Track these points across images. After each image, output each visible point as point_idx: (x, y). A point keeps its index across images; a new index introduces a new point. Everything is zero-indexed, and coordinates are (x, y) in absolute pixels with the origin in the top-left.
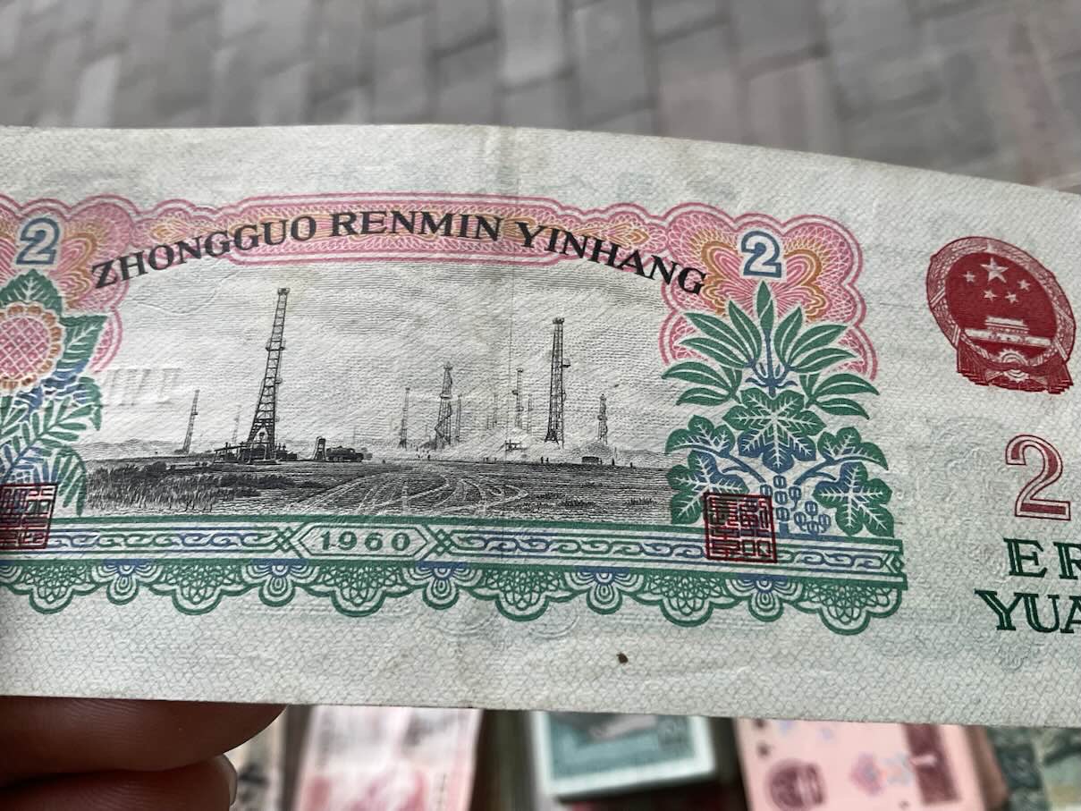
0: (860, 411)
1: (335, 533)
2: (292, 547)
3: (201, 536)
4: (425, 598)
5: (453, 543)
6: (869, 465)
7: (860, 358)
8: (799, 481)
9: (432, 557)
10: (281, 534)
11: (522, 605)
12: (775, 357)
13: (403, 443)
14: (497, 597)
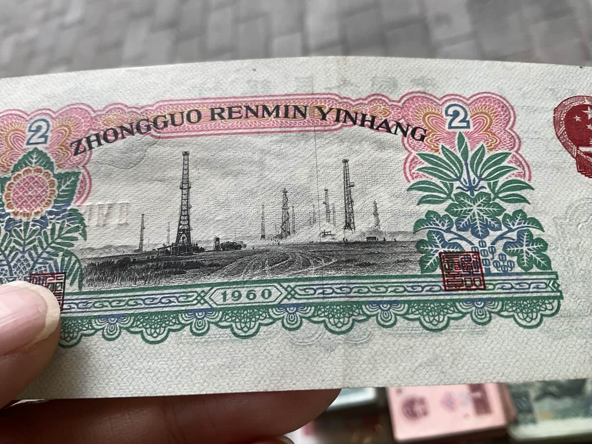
0: (524, 200)
1: (229, 292)
2: (206, 302)
3: (154, 299)
4: (283, 325)
5: (296, 293)
6: (533, 230)
7: (520, 170)
8: (493, 243)
9: (285, 301)
10: (199, 295)
11: (340, 325)
12: (471, 173)
13: (263, 237)
14: (324, 321)
